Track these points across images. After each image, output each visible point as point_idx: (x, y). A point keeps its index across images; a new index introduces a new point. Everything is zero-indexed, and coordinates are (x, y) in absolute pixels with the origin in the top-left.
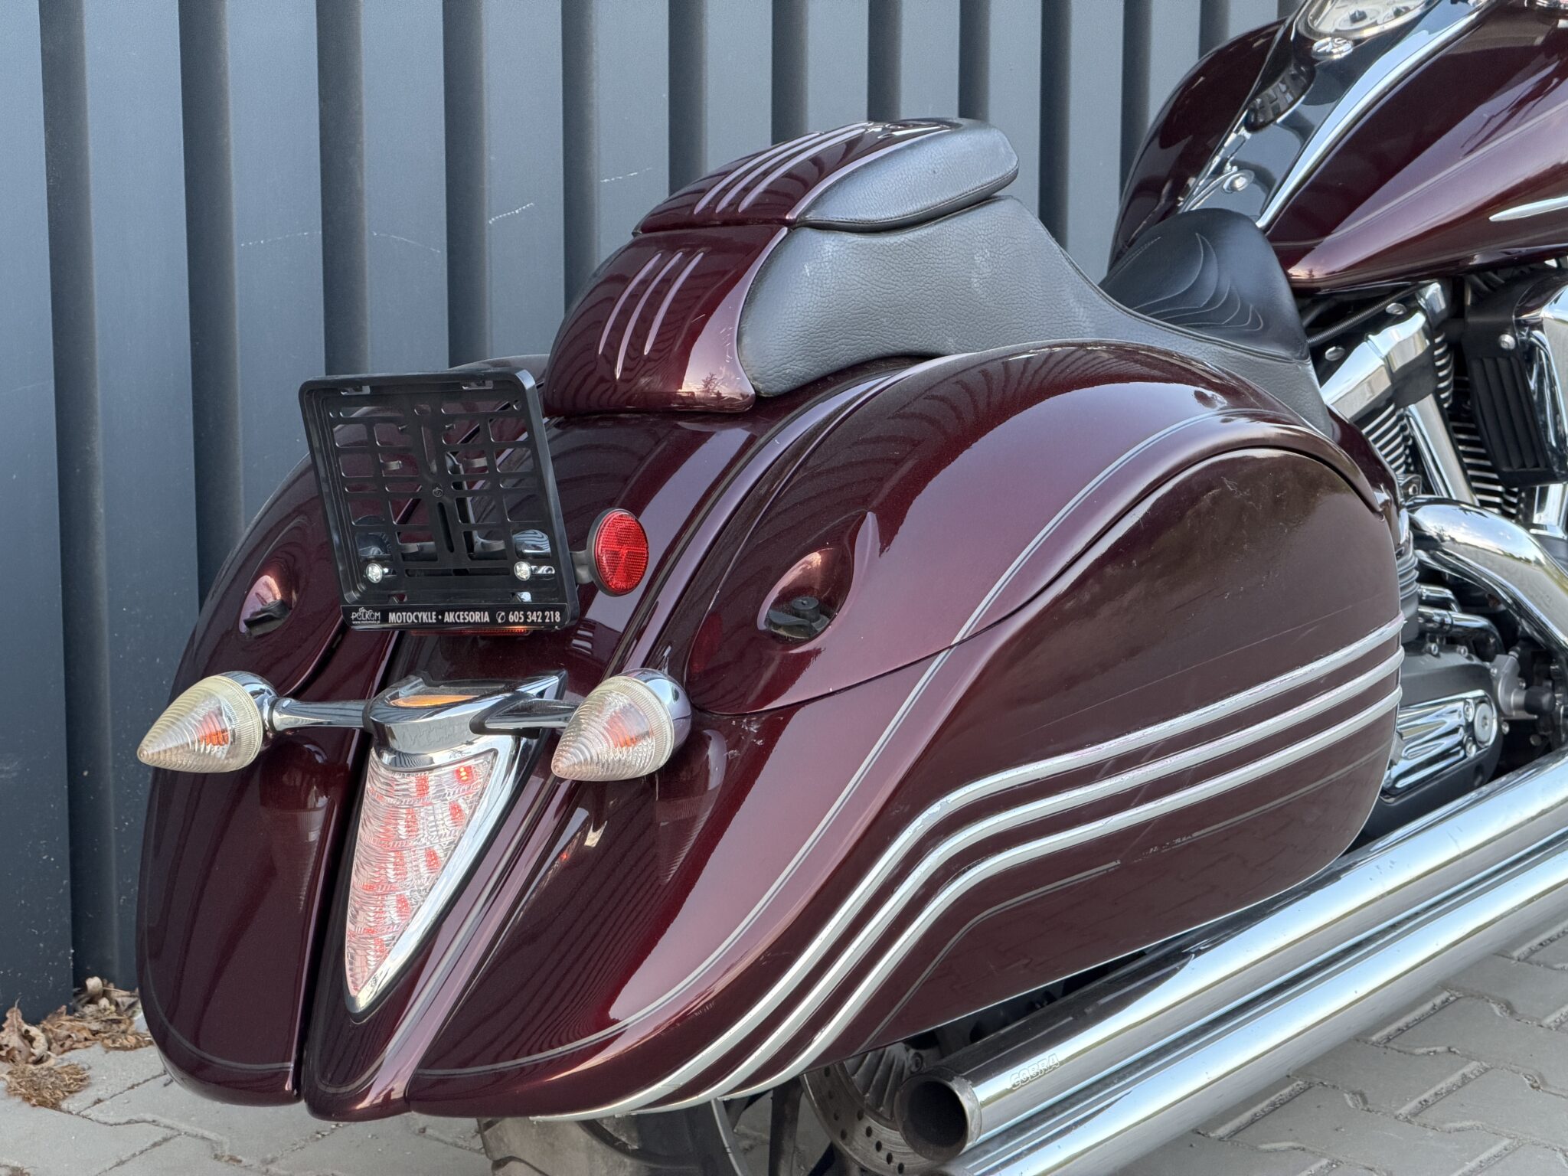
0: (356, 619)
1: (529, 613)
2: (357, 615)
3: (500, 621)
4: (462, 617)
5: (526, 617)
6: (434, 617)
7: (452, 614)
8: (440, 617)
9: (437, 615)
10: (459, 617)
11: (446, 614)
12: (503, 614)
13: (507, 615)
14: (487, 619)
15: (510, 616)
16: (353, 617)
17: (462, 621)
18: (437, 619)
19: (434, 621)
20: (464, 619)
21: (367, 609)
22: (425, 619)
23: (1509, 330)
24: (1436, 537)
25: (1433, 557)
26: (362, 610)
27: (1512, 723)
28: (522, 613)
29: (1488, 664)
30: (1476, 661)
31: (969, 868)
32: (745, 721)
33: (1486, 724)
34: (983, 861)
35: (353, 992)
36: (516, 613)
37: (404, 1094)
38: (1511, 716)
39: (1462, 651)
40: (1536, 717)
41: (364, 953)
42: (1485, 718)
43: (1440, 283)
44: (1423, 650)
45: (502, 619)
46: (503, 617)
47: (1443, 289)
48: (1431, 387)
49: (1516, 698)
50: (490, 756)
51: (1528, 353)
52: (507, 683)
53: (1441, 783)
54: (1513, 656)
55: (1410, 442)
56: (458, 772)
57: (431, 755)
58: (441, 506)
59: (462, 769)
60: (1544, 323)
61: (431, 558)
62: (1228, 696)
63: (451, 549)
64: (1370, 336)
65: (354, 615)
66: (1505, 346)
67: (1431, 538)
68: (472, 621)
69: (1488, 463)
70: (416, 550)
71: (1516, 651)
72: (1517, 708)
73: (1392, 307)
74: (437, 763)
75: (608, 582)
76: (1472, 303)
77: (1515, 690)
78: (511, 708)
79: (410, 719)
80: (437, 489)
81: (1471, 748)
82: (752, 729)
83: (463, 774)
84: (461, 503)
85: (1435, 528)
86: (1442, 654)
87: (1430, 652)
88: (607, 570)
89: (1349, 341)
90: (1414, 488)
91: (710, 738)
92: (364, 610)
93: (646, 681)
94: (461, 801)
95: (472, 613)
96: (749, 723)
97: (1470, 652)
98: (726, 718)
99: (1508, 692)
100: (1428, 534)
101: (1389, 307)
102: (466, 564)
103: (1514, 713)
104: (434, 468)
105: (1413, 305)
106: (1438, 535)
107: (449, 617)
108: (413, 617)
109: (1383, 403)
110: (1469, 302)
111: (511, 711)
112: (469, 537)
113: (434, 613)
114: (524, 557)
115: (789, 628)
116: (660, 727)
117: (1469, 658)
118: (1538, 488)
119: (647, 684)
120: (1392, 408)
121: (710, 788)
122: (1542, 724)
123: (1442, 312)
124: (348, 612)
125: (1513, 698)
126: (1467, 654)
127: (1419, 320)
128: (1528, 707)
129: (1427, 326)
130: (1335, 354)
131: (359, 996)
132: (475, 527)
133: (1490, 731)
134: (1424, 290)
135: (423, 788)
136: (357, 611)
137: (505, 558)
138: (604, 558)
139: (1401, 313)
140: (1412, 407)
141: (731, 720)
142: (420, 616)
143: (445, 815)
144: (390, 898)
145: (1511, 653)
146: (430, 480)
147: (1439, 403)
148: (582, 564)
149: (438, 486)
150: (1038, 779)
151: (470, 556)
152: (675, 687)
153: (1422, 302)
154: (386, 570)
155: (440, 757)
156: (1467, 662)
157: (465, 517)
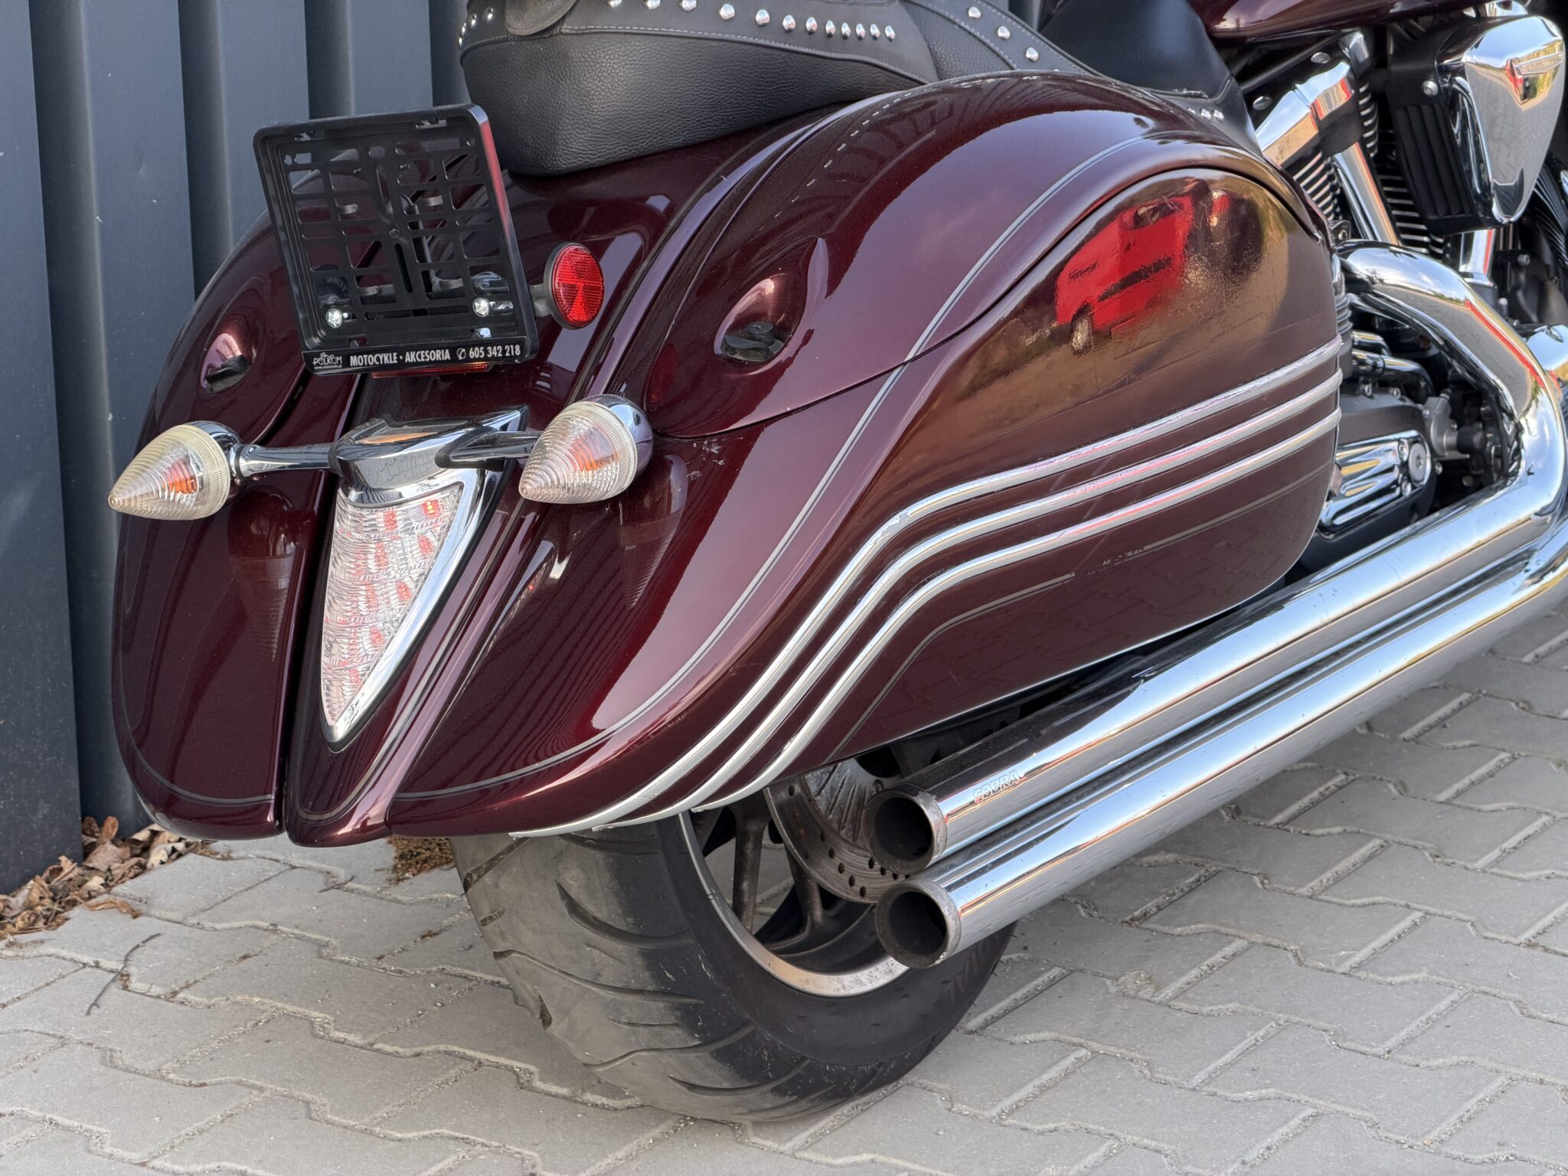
0: (318, 365)
1: (489, 348)
2: (318, 360)
3: (460, 358)
4: (422, 356)
5: (486, 352)
6: (395, 358)
7: (413, 354)
8: (401, 357)
9: (398, 356)
10: (420, 356)
11: (407, 353)
12: (464, 350)
13: (468, 352)
14: (447, 356)
15: (471, 352)
16: (315, 363)
17: (423, 360)
18: (398, 359)
19: (395, 362)
20: (425, 358)
21: (329, 353)
22: (386, 361)
23: (1432, 76)
24: (1367, 280)
25: (1364, 300)
26: (324, 355)
27: (1445, 464)
28: (482, 348)
29: (1420, 406)
30: (1409, 403)
31: (929, 580)
32: (706, 442)
33: (1420, 464)
34: (942, 573)
35: (330, 722)
36: (477, 348)
37: (385, 819)
38: (1444, 456)
39: (1395, 393)
40: (1468, 456)
41: (339, 684)
42: (1419, 458)
43: (1363, 32)
44: (1357, 392)
45: (463, 355)
46: (463, 354)
47: (1366, 38)
48: (1358, 137)
49: (1448, 439)
50: (456, 489)
51: (1451, 100)
52: (469, 420)
53: (1377, 522)
54: (1444, 397)
55: (1338, 192)
56: (425, 505)
57: (398, 490)
58: (398, 247)
59: (429, 503)
60: (1466, 68)
61: (391, 300)
62: (1174, 411)
63: (410, 290)
64: (1298, 86)
65: (316, 361)
66: (1428, 92)
67: (1361, 281)
68: (433, 360)
69: (1416, 215)
70: (376, 292)
71: (1448, 394)
72: (1450, 448)
73: (1317, 57)
74: (406, 496)
75: (566, 314)
76: (1394, 52)
77: (1447, 431)
78: (475, 441)
79: (376, 455)
80: (394, 230)
81: (1406, 486)
82: (713, 450)
83: (430, 507)
84: (418, 243)
85: (1367, 270)
86: (1376, 396)
87: (1364, 393)
88: (565, 303)
89: (1276, 90)
90: (1344, 234)
91: (672, 463)
92: (325, 356)
93: (610, 407)
94: (429, 535)
95: (432, 351)
96: (709, 445)
97: (1402, 394)
98: (686, 441)
99: (1440, 433)
100: (1358, 277)
101: (1314, 56)
102: (425, 303)
103: (1447, 454)
104: (391, 210)
105: (1338, 54)
106: (1369, 277)
107: (410, 357)
108: (374, 359)
109: (1310, 152)
110: (1391, 51)
111: (476, 444)
112: (426, 276)
113: (395, 354)
114: (481, 294)
115: (745, 352)
116: (623, 450)
117: (1401, 399)
118: (1463, 234)
119: (610, 409)
120: (1319, 156)
121: (672, 512)
122: (1474, 463)
123: (1365, 61)
124: (309, 358)
125: (1446, 439)
126: (1399, 396)
127: (1343, 68)
128: (1460, 447)
129: (1352, 77)
130: (1262, 104)
131: (337, 725)
132: (432, 266)
133: (1424, 470)
134: (1346, 37)
135: (391, 522)
136: (318, 357)
137: (463, 296)
138: (561, 291)
139: (1325, 62)
140: (1338, 156)
141: (693, 443)
142: (381, 358)
143: (414, 548)
144: (363, 629)
145: (1443, 395)
146: (386, 221)
147: (1366, 152)
148: (539, 298)
149: (395, 227)
150: (993, 492)
151: (428, 296)
152: (637, 412)
153: (1346, 52)
154: (346, 315)
155: (408, 490)
156: (1401, 403)
157: (422, 259)
